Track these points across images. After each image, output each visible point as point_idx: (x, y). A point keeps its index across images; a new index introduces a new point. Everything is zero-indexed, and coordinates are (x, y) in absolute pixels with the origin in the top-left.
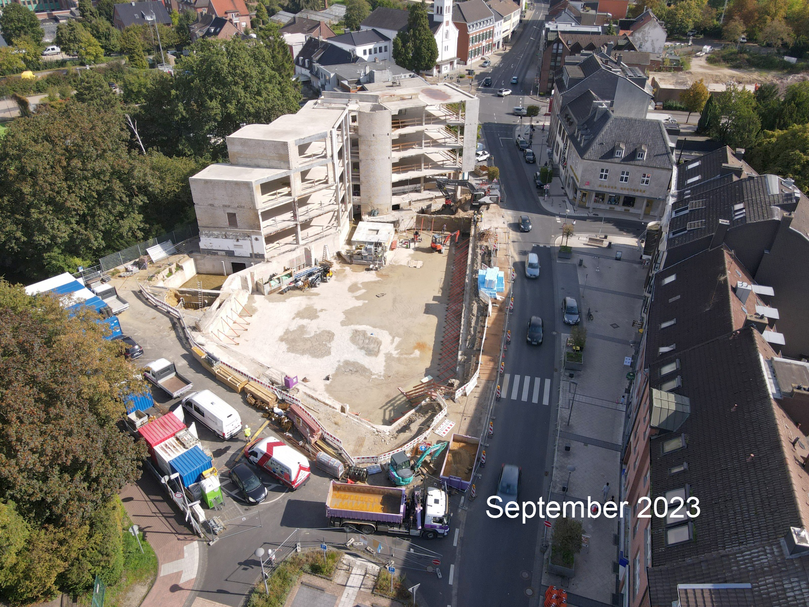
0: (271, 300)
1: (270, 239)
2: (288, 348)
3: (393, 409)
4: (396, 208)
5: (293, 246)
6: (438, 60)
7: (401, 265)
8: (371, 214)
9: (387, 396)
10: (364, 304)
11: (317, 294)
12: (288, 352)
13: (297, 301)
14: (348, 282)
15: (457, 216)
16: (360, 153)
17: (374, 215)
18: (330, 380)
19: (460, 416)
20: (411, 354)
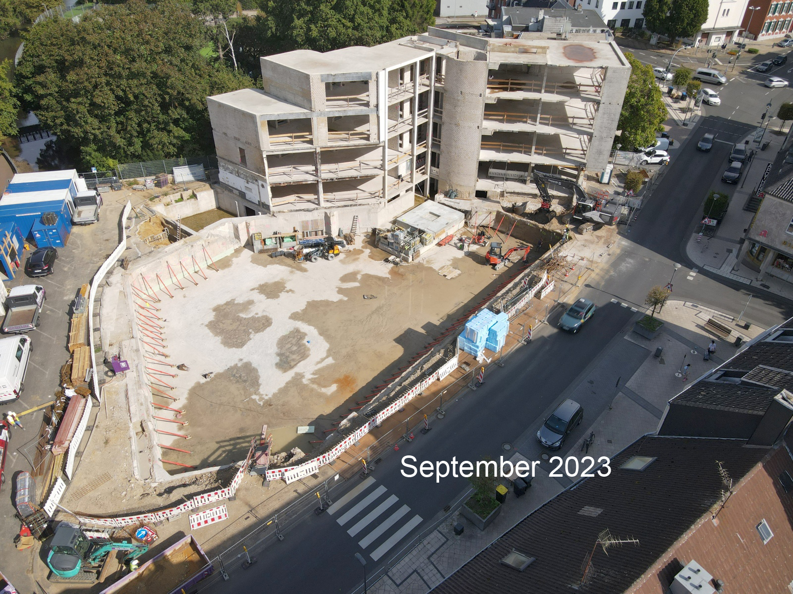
0: (254, 261)
1: (279, 191)
2: (211, 322)
3: (230, 451)
4: (482, 195)
5: (313, 206)
6: (704, 26)
7: (431, 268)
8: (448, 194)
9: (242, 430)
10: (341, 301)
11: (305, 270)
12: (207, 326)
13: (277, 271)
14: (351, 268)
15: (547, 227)
16: (444, 113)
17: (450, 197)
18: (208, 379)
19: (247, 509)
20: (325, 387)
